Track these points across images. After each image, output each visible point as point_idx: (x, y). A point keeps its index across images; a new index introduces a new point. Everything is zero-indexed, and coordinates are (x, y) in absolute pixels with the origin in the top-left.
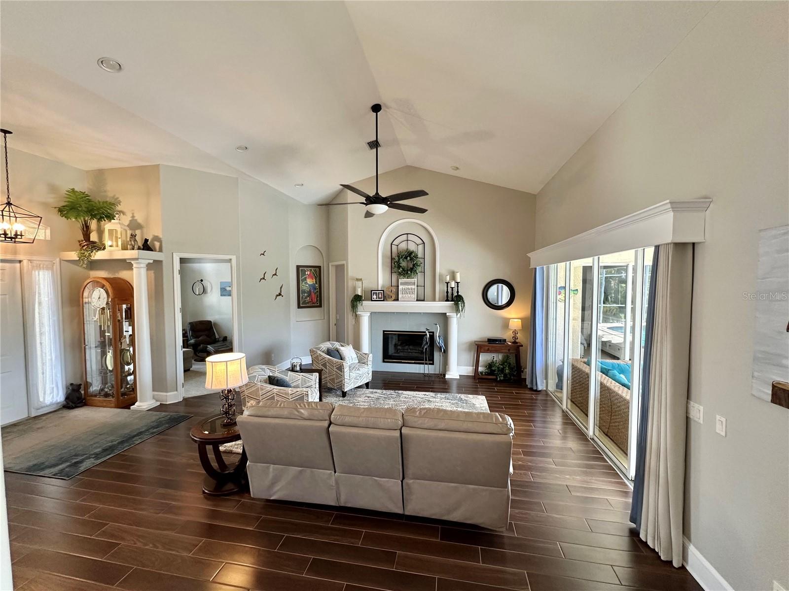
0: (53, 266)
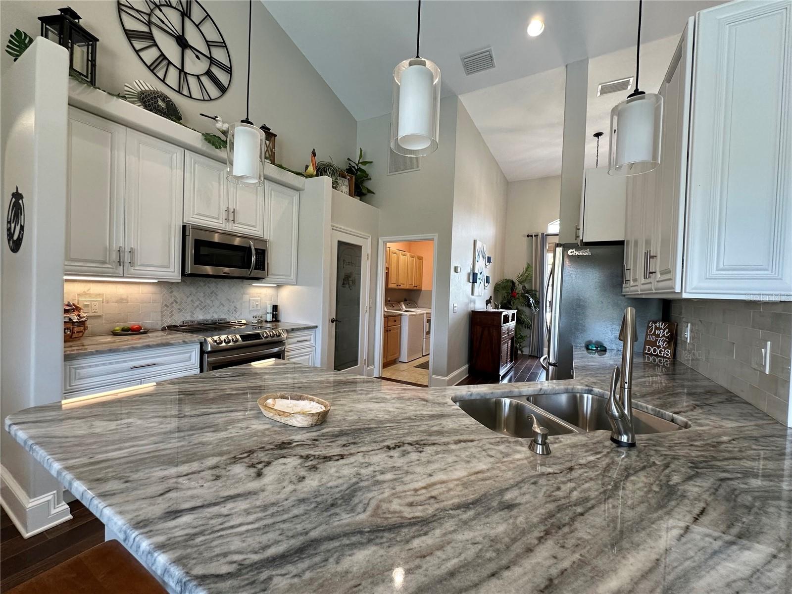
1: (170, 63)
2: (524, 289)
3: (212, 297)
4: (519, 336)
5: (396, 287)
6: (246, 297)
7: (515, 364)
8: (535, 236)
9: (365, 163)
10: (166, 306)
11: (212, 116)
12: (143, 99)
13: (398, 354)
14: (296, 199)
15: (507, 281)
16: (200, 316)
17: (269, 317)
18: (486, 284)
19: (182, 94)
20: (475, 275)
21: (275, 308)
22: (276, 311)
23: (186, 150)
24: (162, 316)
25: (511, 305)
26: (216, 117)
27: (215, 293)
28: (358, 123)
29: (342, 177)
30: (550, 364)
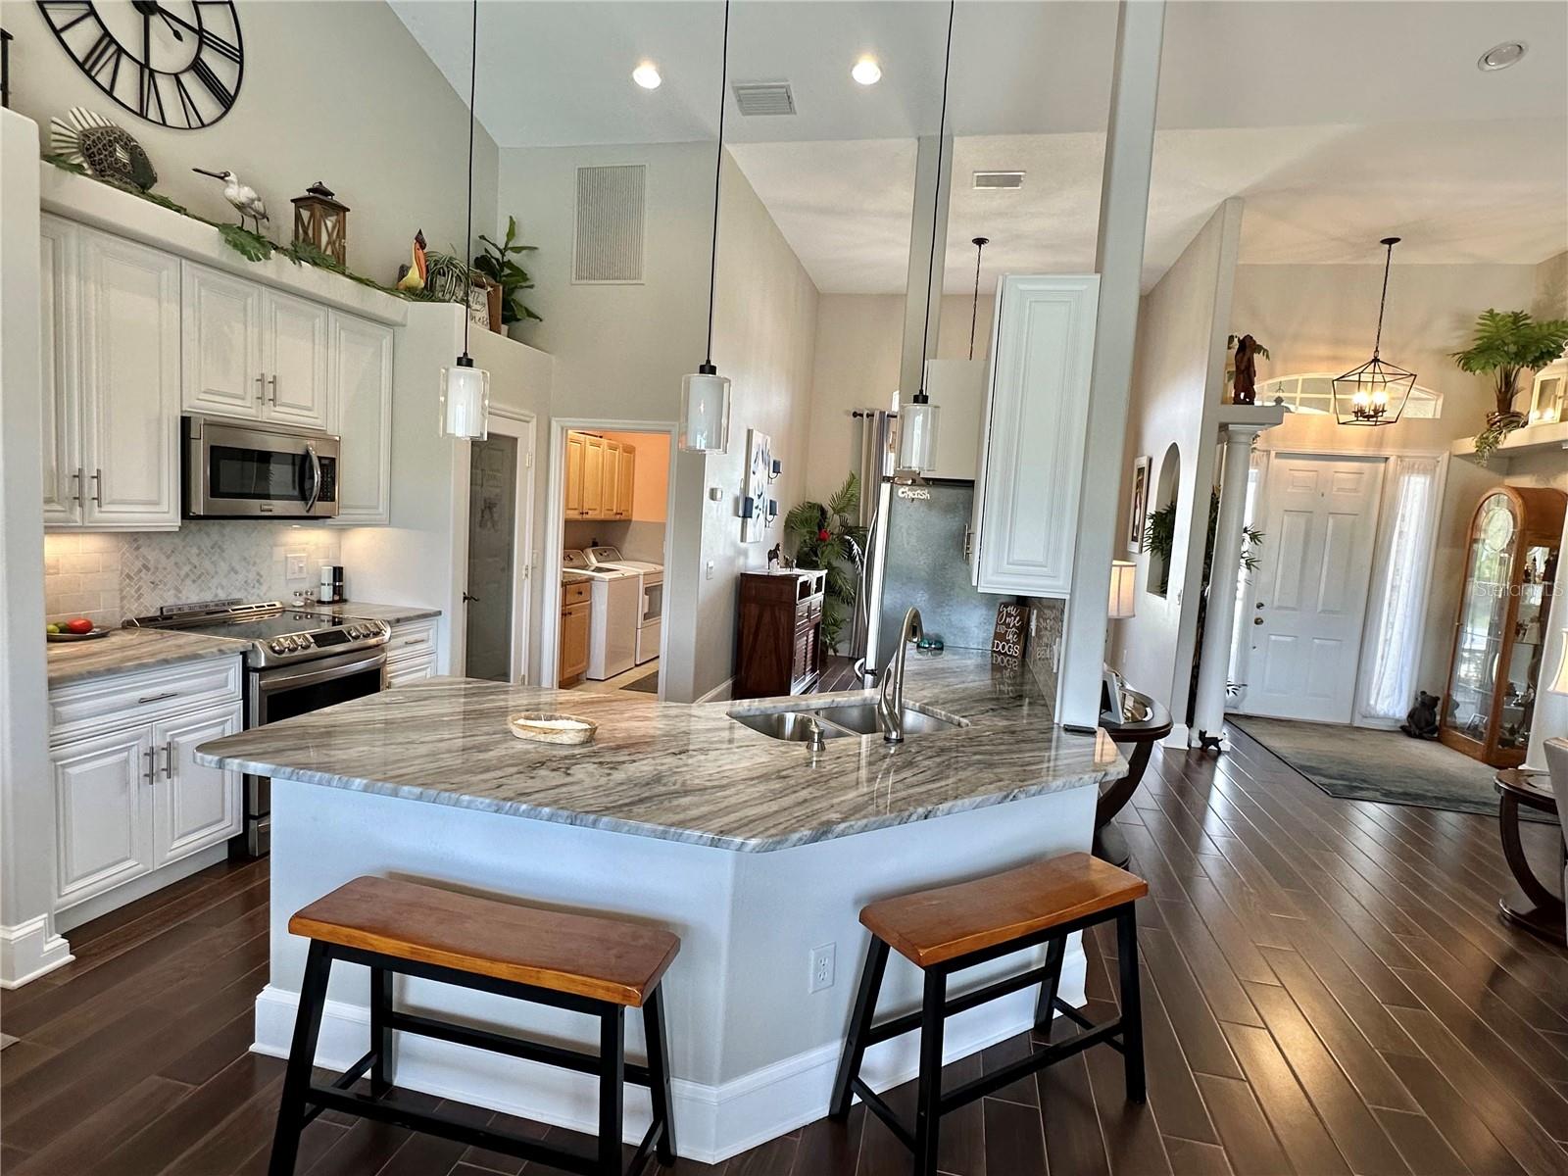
0: (1435, 467)
1: (120, 50)
2: (844, 524)
3: (214, 554)
4: (831, 621)
5: (579, 517)
6: (279, 553)
7: (820, 675)
8: (868, 415)
9: (518, 250)
10: (129, 576)
11: (216, 172)
12: (87, 149)
13: (585, 663)
14: (387, 343)
15: (812, 506)
16: (193, 596)
17: (327, 594)
18: (770, 517)
19: (146, 118)
20: (748, 502)
21: (338, 573)
22: (341, 580)
23: (184, 261)
24: (122, 598)
25: (817, 556)
26: (227, 174)
27: (220, 547)
28: (500, 150)
29: (477, 286)
30: (867, 672)
